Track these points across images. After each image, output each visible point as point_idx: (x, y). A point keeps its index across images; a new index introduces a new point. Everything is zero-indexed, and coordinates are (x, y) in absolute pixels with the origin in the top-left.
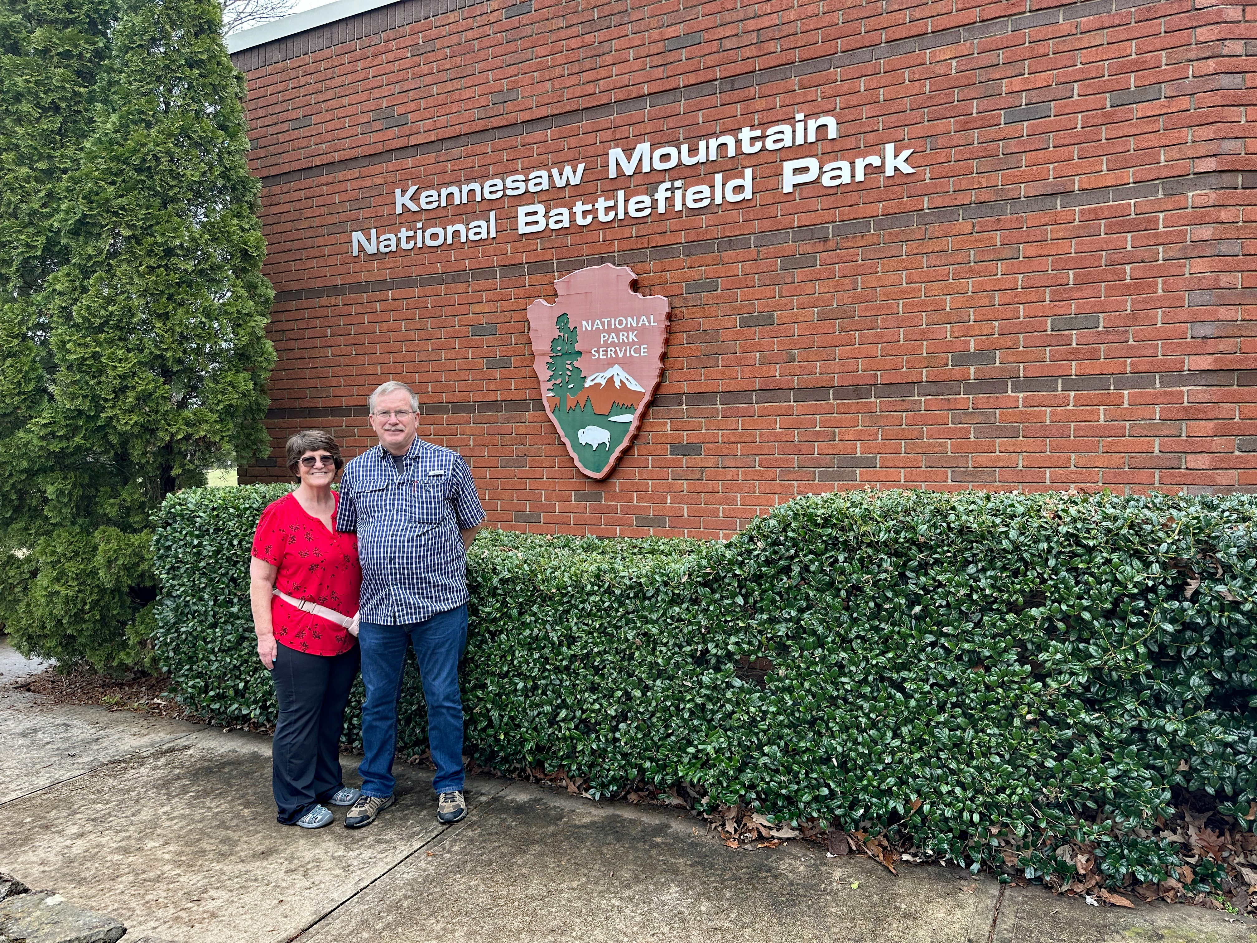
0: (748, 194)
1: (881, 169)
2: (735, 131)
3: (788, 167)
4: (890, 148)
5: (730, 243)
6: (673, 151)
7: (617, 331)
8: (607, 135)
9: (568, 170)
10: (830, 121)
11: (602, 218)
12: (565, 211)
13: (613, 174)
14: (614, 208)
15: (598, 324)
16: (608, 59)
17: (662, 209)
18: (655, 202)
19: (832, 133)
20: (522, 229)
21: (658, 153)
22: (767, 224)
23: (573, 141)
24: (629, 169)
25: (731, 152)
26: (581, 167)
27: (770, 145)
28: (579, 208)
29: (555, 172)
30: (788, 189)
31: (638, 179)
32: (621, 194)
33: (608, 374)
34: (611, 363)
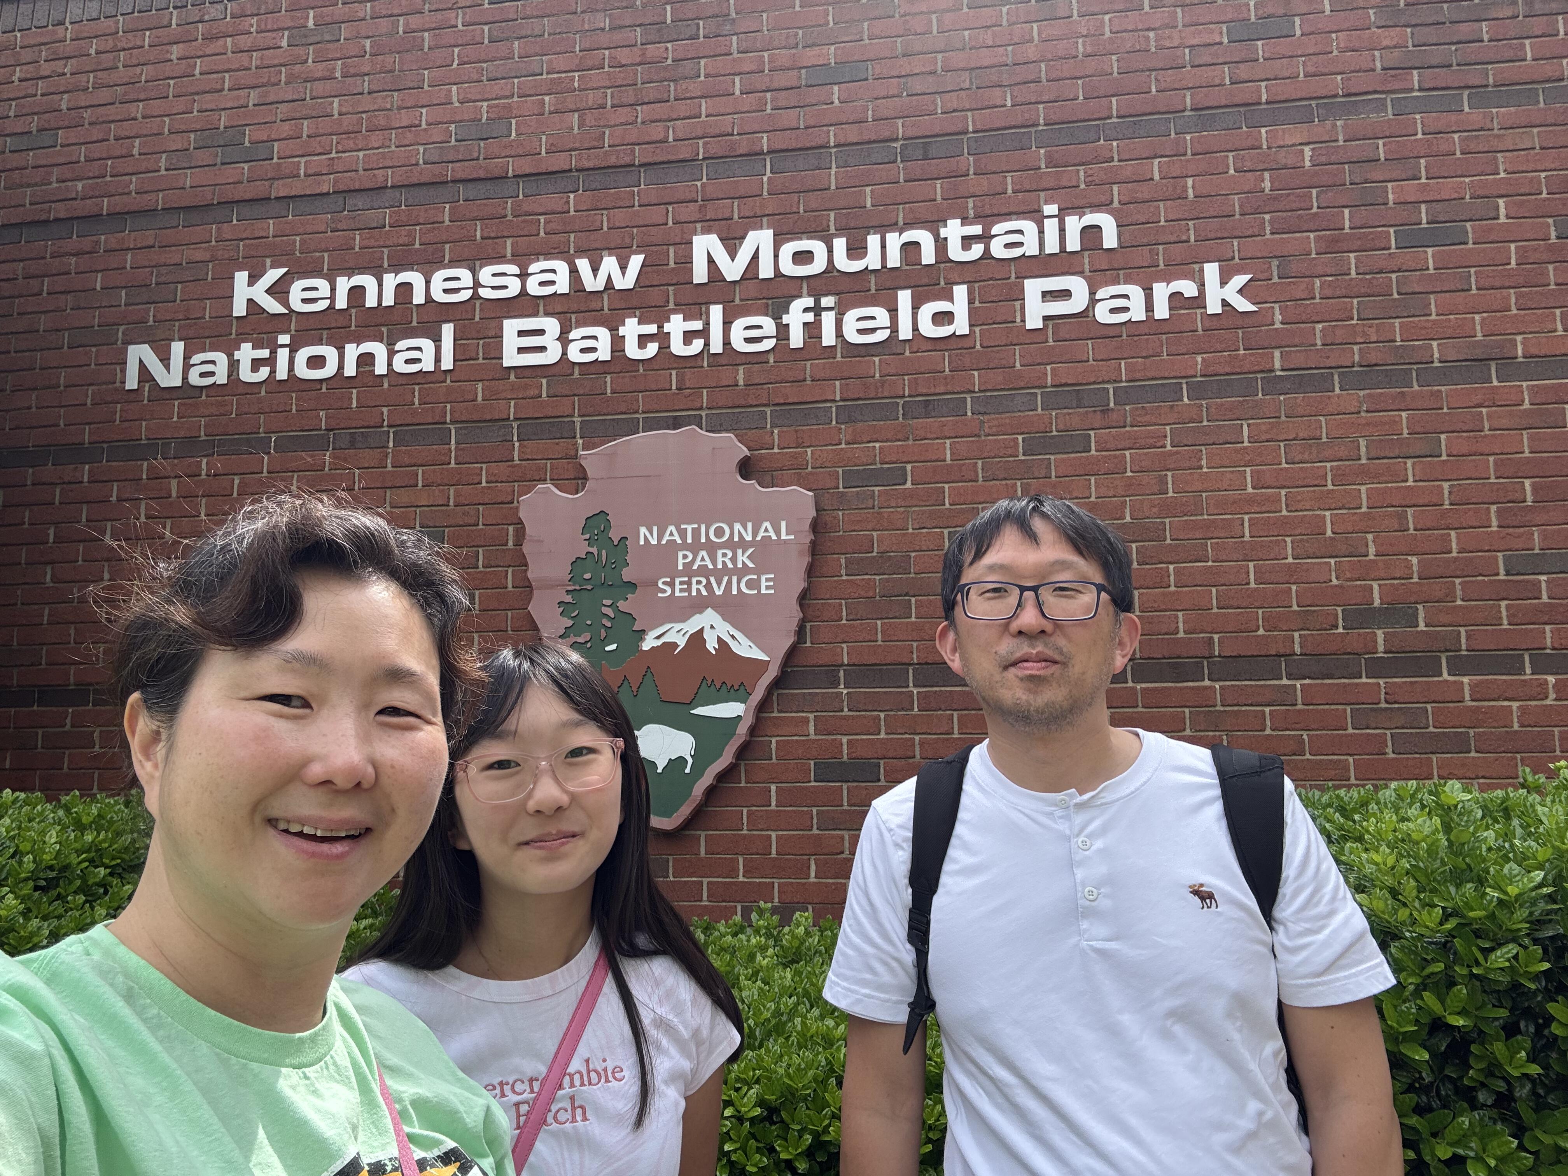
0: (961, 325)
1: (1199, 301)
2: (934, 224)
3: (1033, 287)
4: (1211, 271)
5: (928, 408)
6: (818, 247)
7: (712, 549)
8: (689, 211)
9: (609, 264)
10: (1107, 222)
11: (677, 347)
12: (603, 334)
13: (700, 274)
14: (704, 333)
15: (672, 533)
16: (694, 88)
17: (796, 339)
18: (783, 331)
19: (1110, 240)
20: (511, 358)
21: (788, 249)
22: (997, 378)
23: (620, 218)
24: (732, 270)
25: (928, 256)
26: (636, 262)
27: (998, 250)
28: (631, 329)
29: (583, 265)
30: (1034, 322)
31: (751, 288)
32: (716, 312)
33: (692, 626)
34: (698, 605)
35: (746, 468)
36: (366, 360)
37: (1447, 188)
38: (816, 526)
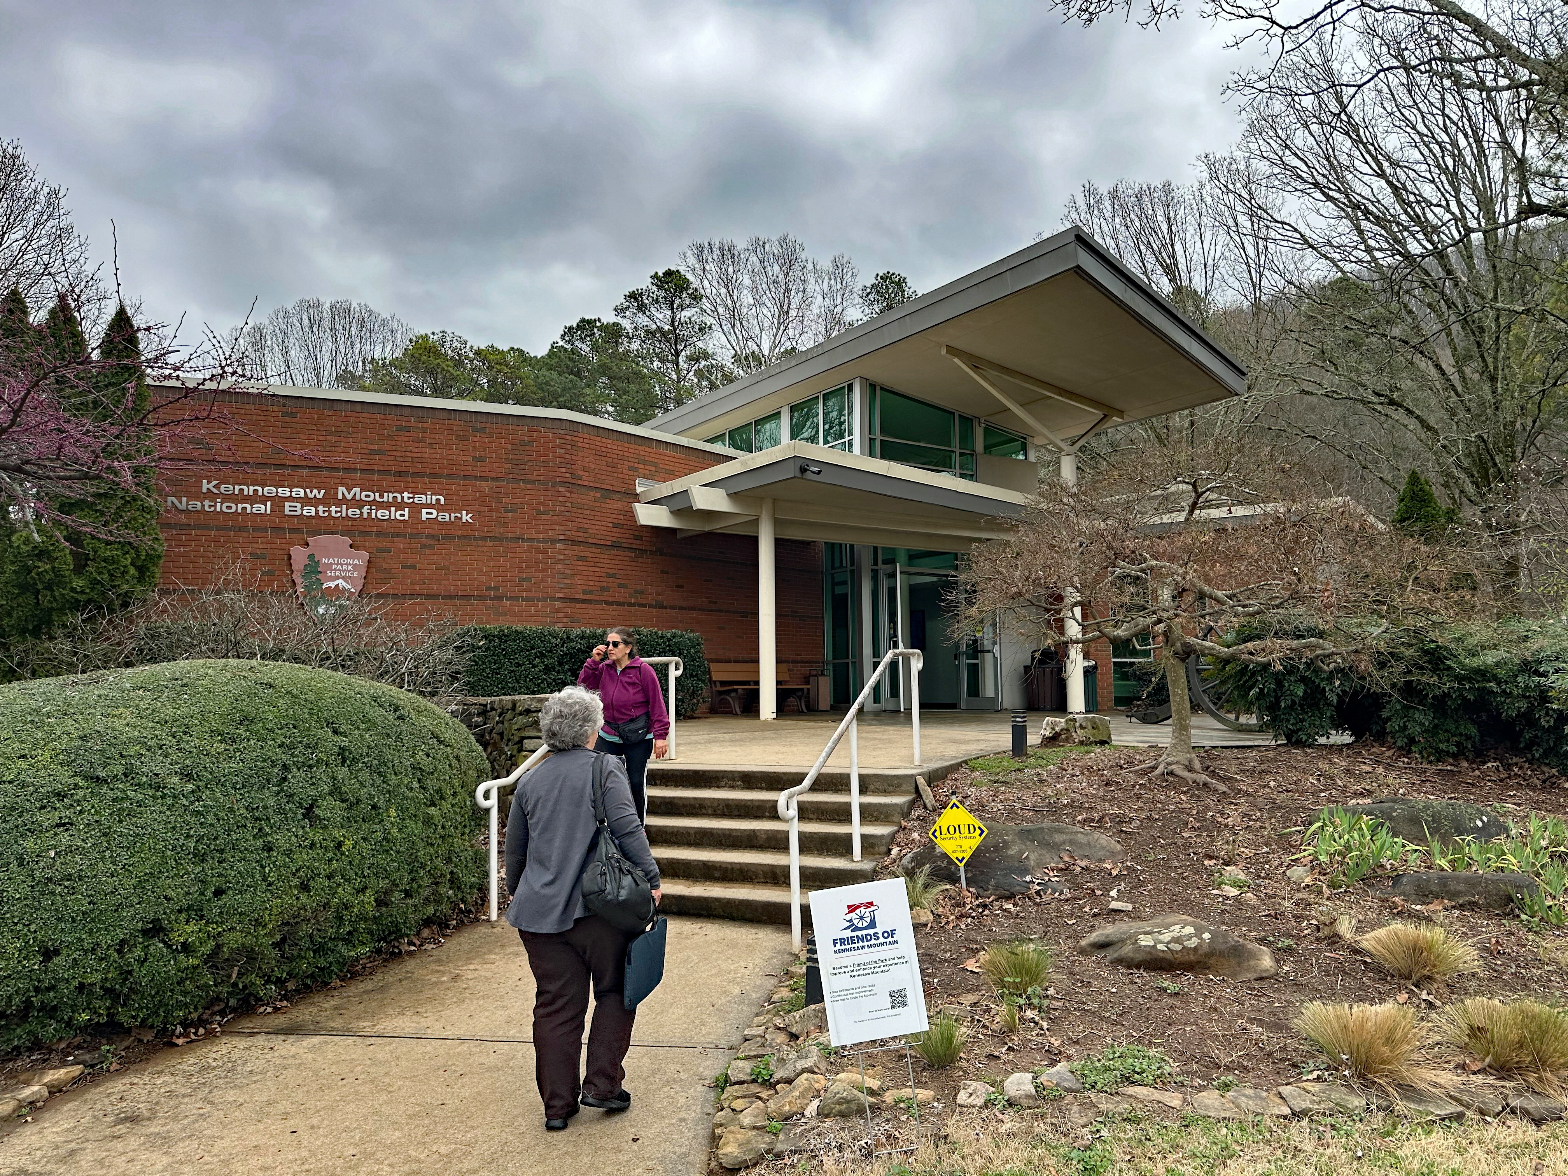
0: (406, 517)
1: (461, 518)
2: (401, 493)
3: (424, 511)
4: (464, 512)
5: (398, 535)
6: (372, 494)
7: (342, 565)
8: (337, 481)
9: (315, 491)
10: (442, 498)
11: (333, 514)
12: (313, 509)
13: (340, 497)
14: (341, 512)
15: (331, 560)
16: (339, 450)
17: (365, 516)
18: (362, 513)
19: (442, 502)
20: (287, 512)
21: (364, 494)
22: (414, 531)
23: (318, 480)
24: (349, 497)
25: (399, 500)
26: (323, 491)
27: (416, 501)
28: (321, 508)
29: (308, 490)
30: (424, 519)
31: (353, 502)
32: (344, 507)
33: (336, 583)
34: (338, 578)
35: (351, 546)
36: (244, 508)
37: (515, 501)
38: (369, 561)
